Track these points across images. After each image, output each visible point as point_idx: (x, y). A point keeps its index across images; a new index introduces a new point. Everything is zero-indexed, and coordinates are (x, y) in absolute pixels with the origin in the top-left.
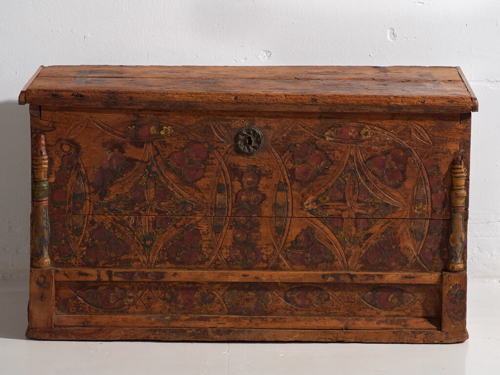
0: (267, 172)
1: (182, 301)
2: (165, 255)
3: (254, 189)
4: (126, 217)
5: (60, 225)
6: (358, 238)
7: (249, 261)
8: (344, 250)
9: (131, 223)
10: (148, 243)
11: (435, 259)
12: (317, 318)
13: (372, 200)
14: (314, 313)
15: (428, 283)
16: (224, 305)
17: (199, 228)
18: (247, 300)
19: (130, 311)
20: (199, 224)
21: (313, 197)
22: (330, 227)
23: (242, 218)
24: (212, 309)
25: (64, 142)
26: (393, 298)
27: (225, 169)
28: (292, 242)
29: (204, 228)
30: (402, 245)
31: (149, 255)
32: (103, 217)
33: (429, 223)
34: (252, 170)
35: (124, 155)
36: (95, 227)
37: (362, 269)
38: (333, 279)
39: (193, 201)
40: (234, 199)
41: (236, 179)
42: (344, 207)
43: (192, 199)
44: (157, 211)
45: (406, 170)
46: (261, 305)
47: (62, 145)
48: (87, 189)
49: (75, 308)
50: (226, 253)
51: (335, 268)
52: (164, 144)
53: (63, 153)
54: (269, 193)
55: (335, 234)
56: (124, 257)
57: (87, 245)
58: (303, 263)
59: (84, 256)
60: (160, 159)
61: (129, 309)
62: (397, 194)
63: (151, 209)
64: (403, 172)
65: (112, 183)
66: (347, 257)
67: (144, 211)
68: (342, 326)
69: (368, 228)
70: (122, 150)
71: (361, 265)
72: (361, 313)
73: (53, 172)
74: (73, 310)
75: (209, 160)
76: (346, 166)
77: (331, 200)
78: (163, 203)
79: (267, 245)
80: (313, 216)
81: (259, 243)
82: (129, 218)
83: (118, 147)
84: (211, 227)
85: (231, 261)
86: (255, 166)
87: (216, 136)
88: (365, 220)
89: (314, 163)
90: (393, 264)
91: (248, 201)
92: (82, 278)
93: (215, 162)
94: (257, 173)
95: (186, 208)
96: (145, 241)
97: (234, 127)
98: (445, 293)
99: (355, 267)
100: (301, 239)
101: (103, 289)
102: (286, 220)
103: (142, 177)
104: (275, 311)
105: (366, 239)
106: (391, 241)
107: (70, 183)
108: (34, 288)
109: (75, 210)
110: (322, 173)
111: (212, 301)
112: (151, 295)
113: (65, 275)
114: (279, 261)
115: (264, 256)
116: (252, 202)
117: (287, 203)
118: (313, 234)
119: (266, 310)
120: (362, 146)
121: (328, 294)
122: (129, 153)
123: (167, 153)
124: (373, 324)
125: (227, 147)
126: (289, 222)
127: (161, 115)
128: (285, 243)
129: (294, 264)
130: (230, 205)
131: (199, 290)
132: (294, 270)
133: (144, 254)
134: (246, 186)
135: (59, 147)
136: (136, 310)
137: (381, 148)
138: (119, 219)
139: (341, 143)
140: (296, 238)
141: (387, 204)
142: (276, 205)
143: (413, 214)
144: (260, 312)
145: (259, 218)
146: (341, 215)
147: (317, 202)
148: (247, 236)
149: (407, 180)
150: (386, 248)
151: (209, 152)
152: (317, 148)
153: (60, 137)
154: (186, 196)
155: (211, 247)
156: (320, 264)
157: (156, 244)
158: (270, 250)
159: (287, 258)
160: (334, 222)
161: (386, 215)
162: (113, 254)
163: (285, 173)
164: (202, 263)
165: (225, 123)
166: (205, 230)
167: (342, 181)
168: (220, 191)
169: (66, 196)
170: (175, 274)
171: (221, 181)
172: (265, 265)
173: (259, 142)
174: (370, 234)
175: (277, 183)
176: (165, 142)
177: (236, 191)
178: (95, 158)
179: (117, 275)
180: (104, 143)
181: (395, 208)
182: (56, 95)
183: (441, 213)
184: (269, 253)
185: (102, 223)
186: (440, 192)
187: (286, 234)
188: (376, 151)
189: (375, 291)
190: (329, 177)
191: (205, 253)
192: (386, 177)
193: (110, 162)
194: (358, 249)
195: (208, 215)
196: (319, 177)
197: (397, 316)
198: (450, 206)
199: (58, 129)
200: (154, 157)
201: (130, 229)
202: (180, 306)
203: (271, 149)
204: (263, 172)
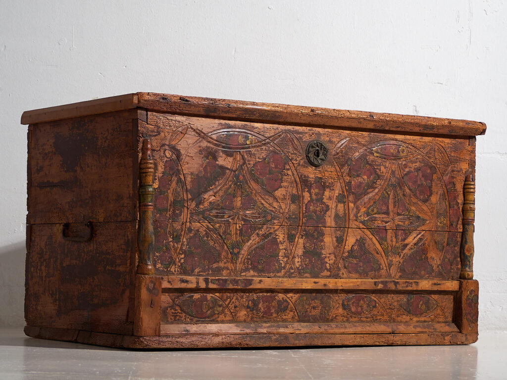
0: (330, 184)
1: (262, 309)
2: (250, 263)
3: (320, 200)
4: (218, 225)
5: (162, 231)
6: (397, 248)
7: (316, 269)
8: (387, 259)
9: (221, 231)
10: (236, 251)
11: (451, 269)
12: (368, 324)
13: (407, 213)
14: (364, 319)
16: (296, 313)
17: (277, 237)
18: (314, 308)
19: (219, 319)
20: (277, 233)
21: (365, 209)
22: (377, 238)
23: (311, 228)
24: (286, 316)
25: (167, 147)
26: (422, 304)
27: (298, 180)
28: (348, 252)
29: (281, 236)
30: (429, 255)
31: (236, 263)
32: (199, 224)
33: (448, 235)
34: (319, 182)
35: (217, 163)
36: (191, 235)
37: (401, 277)
38: (382, 286)
39: (272, 211)
40: (304, 209)
41: (306, 190)
42: (388, 220)
43: (271, 209)
44: (243, 220)
45: (432, 186)
46: (325, 312)
47: (165, 150)
48: (185, 196)
49: (172, 318)
50: (298, 262)
51: (380, 277)
52: (249, 154)
53: (166, 159)
54: (332, 204)
55: (380, 245)
56: (215, 266)
57: (184, 252)
58: (357, 272)
59: (182, 264)
60: (246, 168)
61: (218, 317)
62: (425, 208)
63: (238, 218)
64: (430, 187)
65: (206, 191)
66: (390, 265)
67: (233, 219)
68: (390, 330)
69: (405, 239)
70: (215, 158)
71: (400, 274)
72: (399, 319)
73: (157, 177)
74: (171, 319)
75: (286, 171)
76: (389, 181)
77: (378, 213)
78: (248, 212)
79: (330, 254)
80: (365, 227)
81: (323, 252)
82: (221, 226)
83: (211, 155)
84: (286, 236)
85: (302, 269)
86: (321, 178)
87: (290, 148)
88: (402, 231)
89: (365, 177)
90: (423, 272)
91: (315, 212)
92: (183, 285)
93: (290, 173)
94: (323, 185)
95: (267, 217)
96: (233, 248)
97: (304, 140)
98: (464, 298)
99: (395, 275)
100: (355, 249)
101: (197, 297)
102: (345, 230)
103: (230, 186)
104: (335, 318)
105: (403, 249)
106: (421, 252)
107: (171, 190)
108: (144, 294)
109: (175, 217)
110: (372, 186)
111: (286, 309)
112: (237, 304)
113: (169, 282)
114: (339, 270)
115: (328, 265)
116: (318, 213)
117: (345, 213)
118: (364, 244)
119: (328, 317)
120: (400, 162)
121: (375, 301)
122: (221, 161)
123: (252, 163)
124: (411, 329)
125: (300, 159)
126: (346, 232)
127: (247, 125)
128: (343, 253)
129: (350, 272)
130: (301, 214)
131: (276, 297)
132: (350, 278)
133: (232, 262)
134: (314, 197)
135: (162, 152)
136: (224, 319)
137: (414, 165)
138: (212, 227)
139: (385, 159)
140: (352, 248)
141: (418, 217)
142: (337, 216)
143: (437, 227)
144: (324, 319)
145: (323, 228)
146: (385, 227)
147: (368, 214)
148: (314, 246)
149: (433, 195)
150: (418, 258)
151: (285, 164)
152: (368, 163)
153: (163, 142)
154: (266, 205)
155: (286, 256)
156: (370, 273)
157: (242, 252)
158: (332, 259)
159: (345, 267)
160: (380, 232)
161: (418, 226)
162: (206, 262)
163: (344, 185)
164: (279, 271)
165: (298, 136)
166: (281, 239)
167: (386, 195)
168: (293, 202)
169: (167, 202)
170: (261, 281)
171: (294, 192)
172: (328, 273)
173: (325, 155)
174: (406, 245)
175: (337, 195)
176: (250, 151)
177: (306, 202)
178: (192, 165)
179: (213, 281)
180: (200, 151)
181: (424, 220)
182: (166, 99)
183: (457, 226)
184: (332, 262)
185: (198, 231)
186: (456, 207)
187: (344, 244)
188: (411, 167)
189: (409, 299)
190: (377, 190)
191: (281, 262)
192: (417, 192)
193: (205, 169)
194: (398, 259)
195: (283, 224)
196: (369, 191)
197: (425, 321)
198: (463, 220)
199: (162, 134)
200: (241, 166)
201: (221, 236)
202: (261, 314)
203: (333, 162)
204: (327, 184)
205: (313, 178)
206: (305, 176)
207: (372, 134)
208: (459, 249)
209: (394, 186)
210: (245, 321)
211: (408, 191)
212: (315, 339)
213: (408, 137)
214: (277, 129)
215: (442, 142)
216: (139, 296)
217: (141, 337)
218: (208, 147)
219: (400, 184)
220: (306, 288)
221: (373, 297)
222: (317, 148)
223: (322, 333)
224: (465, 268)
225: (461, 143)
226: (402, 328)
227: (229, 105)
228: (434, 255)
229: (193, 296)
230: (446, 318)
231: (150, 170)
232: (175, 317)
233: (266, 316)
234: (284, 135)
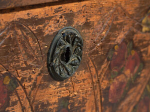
0: (80, 103)
86: (68, 98)
87: (21, 57)
97: (47, 32)
110: (133, 84)
125: (36, 74)
151: (10, 93)
163: (99, 98)
165: (34, 29)
190: (140, 86)
203: (88, 63)
204: (76, 105)
205: (55, 103)
206: (43, 105)
222: (68, 45)
234: (11, 34)
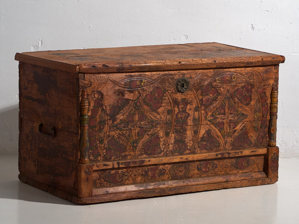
0: (190, 101)
1: (150, 175)
2: (143, 150)
3: (184, 111)
4: (125, 132)
5: (93, 139)
6: (230, 133)
7: (182, 150)
8: (224, 140)
9: (127, 135)
10: (135, 145)
11: (263, 141)
12: (212, 177)
13: (236, 113)
14: (210, 175)
15: (262, 153)
16: (170, 175)
17: (159, 135)
18: (181, 171)
19: (126, 183)
20: (159, 132)
21: (211, 113)
22: (218, 128)
23: (179, 127)
24: (164, 178)
25: (96, 92)
26: (245, 163)
27: (171, 101)
28: (201, 138)
29: (161, 134)
30: (249, 135)
31: (135, 152)
32: (114, 133)
33: (261, 122)
34: (183, 101)
35: (124, 97)
36: (110, 139)
37: (232, 149)
38: (221, 156)
39: (156, 120)
40: (175, 117)
41: (176, 106)
42: (224, 118)
43: (156, 119)
44: (140, 127)
45: (251, 95)
46: (187, 173)
47: (95, 94)
48: (106, 117)
49: (99, 185)
50: (171, 147)
51: (220, 150)
52: (143, 90)
53: (95, 99)
54: (191, 113)
55: (220, 132)
56: (123, 154)
57: (106, 149)
58: (206, 149)
59: (104, 155)
60: (141, 98)
61: (125, 182)
62: (247, 108)
63: (137, 126)
64: (250, 96)
65: (118, 114)
66: (226, 143)
67: (133, 127)
68: (225, 180)
69: (235, 127)
70: (123, 95)
71: (232, 147)
72: (231, 172)
73: (90, 110)
74: (99, 186)
75: (164, 97)
76: (226, 95)
77: (219, 114)
78: (142, 123)
79: (190, 141)
80: (211, 123)
81: (186, 140)
82: (126, 132)
83: (121, 93)
84: (164, 133)
85: (173, 151)
86: (185, 99)
87: (167, 84)
88: (233, 123)
89: (211, 95)
90: (245, 145)
91: (181, 118)
92: (105, 167)
93: (167, 98)
94: (186, 102)
95: (153, 124)
96: (133, 144)
97: (175, 78)
98: (270, 158)
99: (229, 149)
100: (205, 136)
101: (113, 172)
102: (199, 127)
103: (132, 109)
104: (193, 176)
105: (233, 133)
106: (244, 133)
107: (98, 115)
108: (83, 175)
109: (100, 130)
110: (215, 100)
111: (164, 173)
112: (136, 174)
113: (97, 166)
114: (195, 149)
115: (189, 147)
116: (183, 118)
117: (199, 117)
118: (210, 133)
119: (188, 176)
120: (232, 84)
121: (217, 164)
122: (126, 96)
123: (144, 95)
124: (238, 178)
125: (172, 89)
126: (200, 127)
127: (142, 74)
128: (198, 139)
129: (202, 150)
130: (173, 120)
131: (159, 168)
132: (202, 153)
133: (133, 151)
134: (181, 110)
135: (93, 95)
136: (129, 183)
137: (241, 85)
138: (121, 133)
139: (223, 83)
140: (203, 136)
141: (243, 114)
142: (194, 119)
143: (254, 118)
144: (186, 177)
145: (186, 127)
146: (223, 122)
147: (212, 115)
148: (181, 137)
149: (252, 101)
150: (242, 137)
151: (164, 93)
152: (213, 87)
153: (94, 90)
154: (153, 118)
155: (164, 144)
156: (214, 149)
157: (139, 145)
158: (191, 143)
159: (199, 147)
160: (220, 126)
161: (243, 119)
162: (118, 153)
163: (198, 101)
164: (160, 153)
165: (171, 77)
166: (161, 136)
167: (224, 104)
168: (168, 114)
169: (96, 122)
170: (149, 160)
171: (169, 108)
172: (189, 152)
173: (187, 86)
174: (236, 130)
175: (194, 107)
176: (143, 89)
177: (176, 113)
178: (110, 100)
179: (122, 164)
180: (115, 92)
181: (247, 115)
182: (95, 67)
183: (266, 117)
184: (191, 145)
185: (113, 136)
186: (266, 106)
187: (198, 134)
188: (239, 86)
189: (237, 161)
190: (218, 102)
191: (161, 148)
192: (243, 100)
193: (117, 102)
194: (230, 139)
195: (163, 127)
196: (214, 102)
197: (247, 172)
198: (270, 113)
199: (93, 85)
200: (138, 97)
201: (127, 138)
202: (150, 178)
203: (192, 89)
204: (189, 102)
205: (180, 99)
206: (175, 99)
207: (216, 70)
208: (268, 130)
209: (228, 98)
210: (140, 182)
211: (237, 100)
212: (181, 190)
213: (237, 69)
214: (159, 74)
215: (258, 69)
216: (80, 176)
217: (82, 198)
218: (119, 90)
219: (232, 97)
220: (176, 161)
221: (215, 162)
222: (183, 82)
223: (185, 186)
224: (271, 140)
225: (269, 69)
226: (232, 178)
227: (131, 65)
228: (252, 135)
229: (111, 172)
230: (259, 169)
231: (86, 107)
232: (101, 184)
233: (153, 179)
234: (163, 77)
